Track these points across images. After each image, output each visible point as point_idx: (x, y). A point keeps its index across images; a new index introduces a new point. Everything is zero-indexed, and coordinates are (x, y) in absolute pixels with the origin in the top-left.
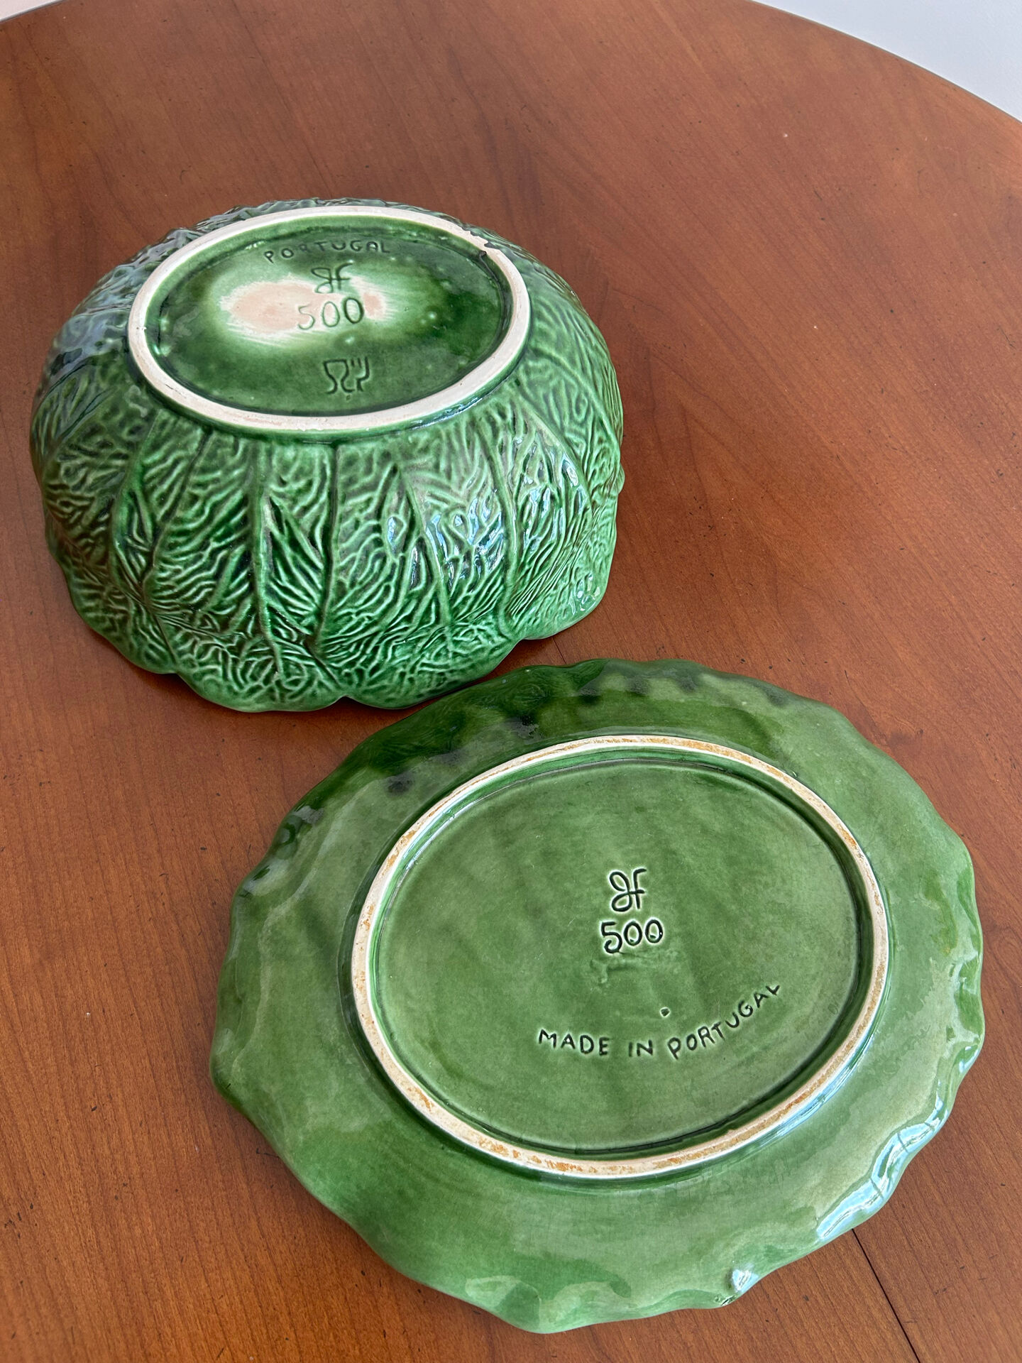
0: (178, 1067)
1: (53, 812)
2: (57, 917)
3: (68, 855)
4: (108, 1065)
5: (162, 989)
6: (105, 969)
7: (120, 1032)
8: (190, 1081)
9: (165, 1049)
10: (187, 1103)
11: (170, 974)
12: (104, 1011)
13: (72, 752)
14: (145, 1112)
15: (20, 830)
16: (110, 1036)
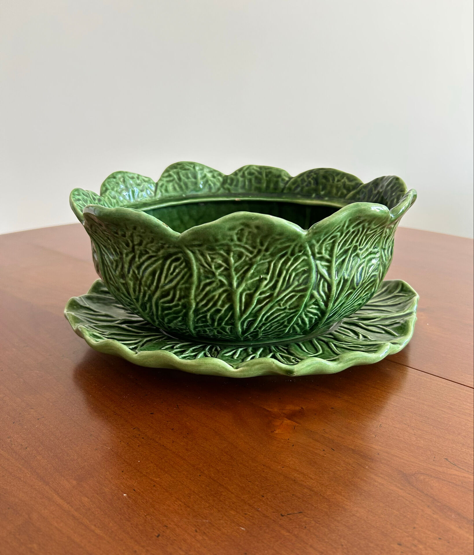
0: (201, 497)
1: (52, 426)
2: (78, 463)
3: (71, 438)
4: (153, 512)
5: (166, 469)
6: (123, 473)
7: (151, 496)
8: (214, 501)
9: (187, 493)
10: (219, 511)
11: (167, 462)
12: (134, 490)
13: (51, 404)
14: (195, 525)
15: (34, 438)
16: (146, 499)
